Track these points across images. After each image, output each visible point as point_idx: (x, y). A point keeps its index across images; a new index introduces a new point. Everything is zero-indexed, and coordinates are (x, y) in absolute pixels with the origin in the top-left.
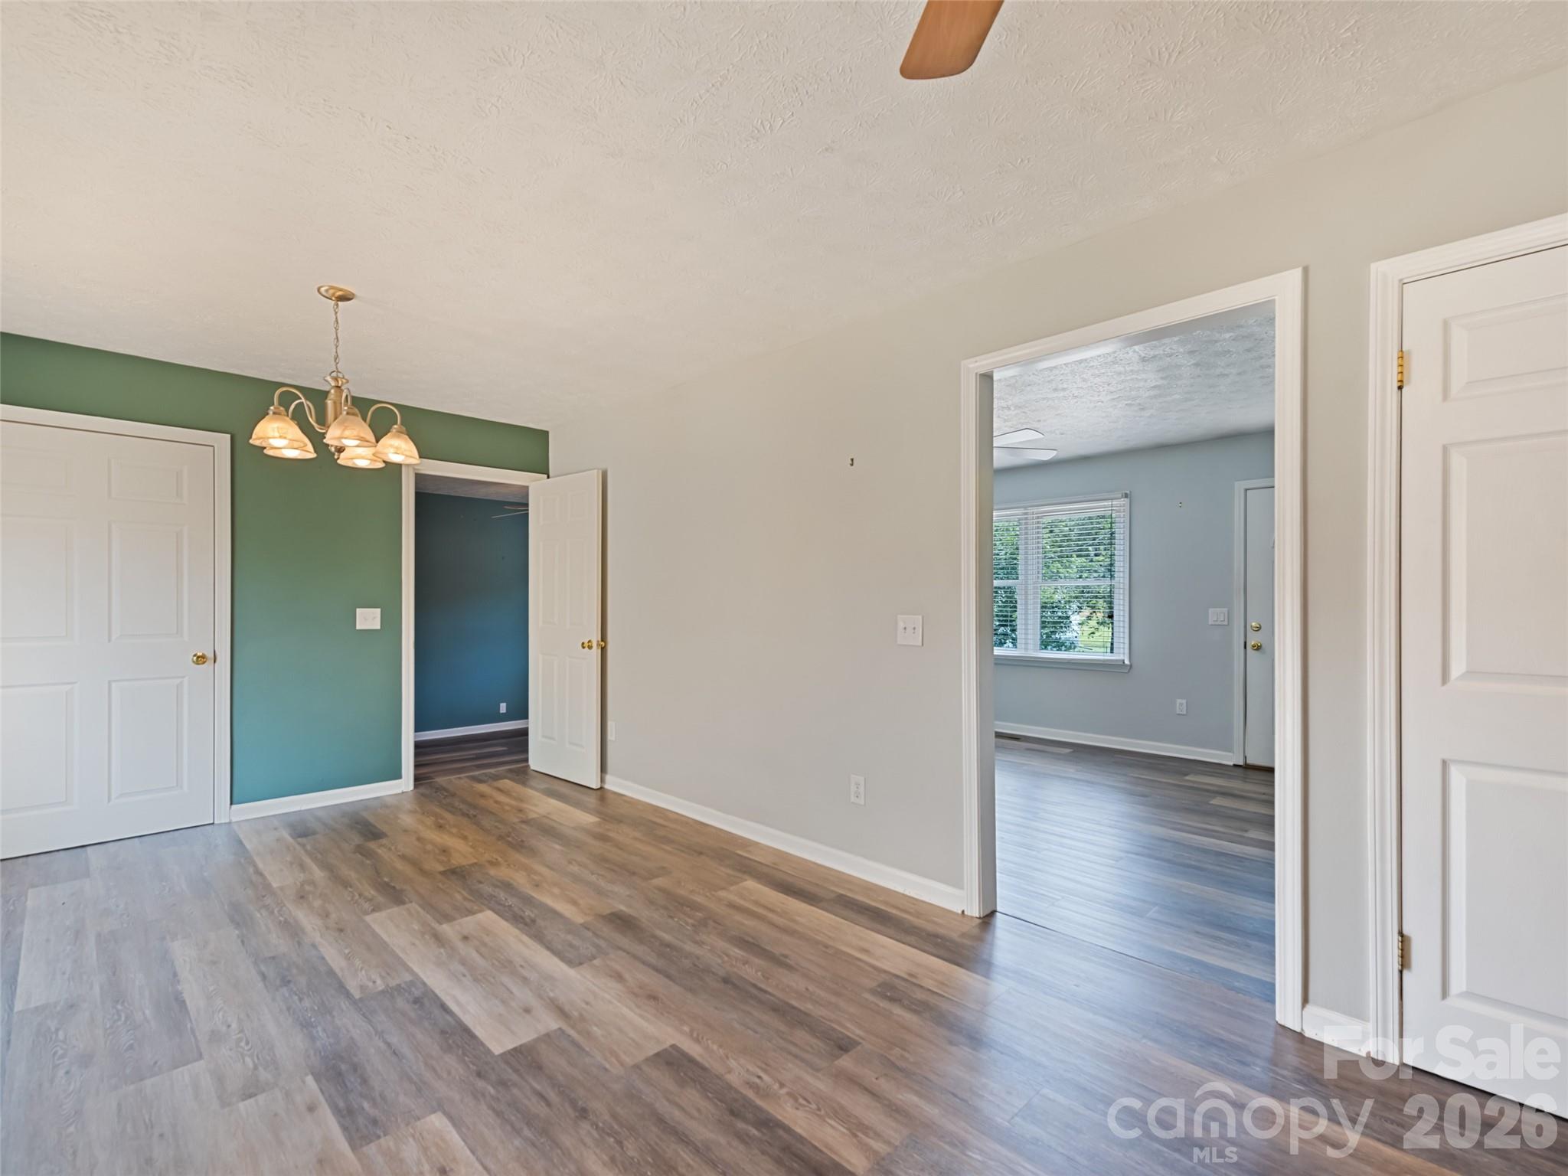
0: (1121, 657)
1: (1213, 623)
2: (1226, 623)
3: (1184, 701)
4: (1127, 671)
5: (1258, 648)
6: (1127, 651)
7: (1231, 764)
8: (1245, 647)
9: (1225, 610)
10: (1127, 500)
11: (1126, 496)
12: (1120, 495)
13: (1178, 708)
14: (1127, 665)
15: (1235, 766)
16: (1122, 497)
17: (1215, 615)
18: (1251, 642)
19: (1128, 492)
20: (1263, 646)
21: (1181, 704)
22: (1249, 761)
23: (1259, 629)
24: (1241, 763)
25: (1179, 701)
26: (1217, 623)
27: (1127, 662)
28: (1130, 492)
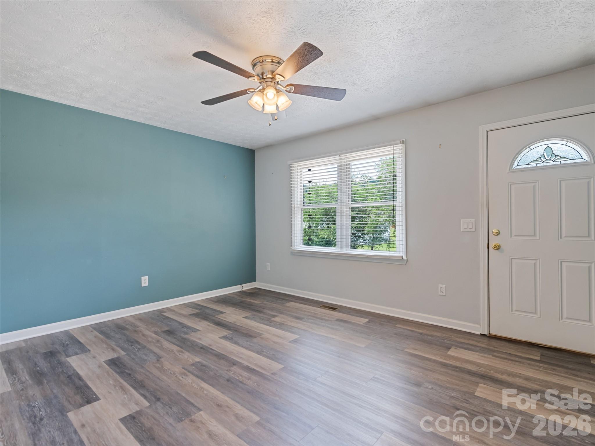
0: (401, 254)
1: (464, 230)
2: (473, 230)
3: (444, 286)
4: (405, 264)
5: (498, 248)
6: (404, 250)
7: (479, 333)
8: (488, 248)
9: (473, 220)
10: (404, 145)
11: (403, 142)
12: (399, 142)
13: (439, 290)
14: (404, 260)
15: (481, 335)
16: (400, 143)
17: (465, 224)
18: (492, 244)
19: (404, 140)
20: (502, 247)
21: (442, 288)
22: (493, 332)
23: (498, 234)
24: (486, 333)
25: (440, 285)
26: (467, 230)
27: (405, 258)
28: (406, 140)
